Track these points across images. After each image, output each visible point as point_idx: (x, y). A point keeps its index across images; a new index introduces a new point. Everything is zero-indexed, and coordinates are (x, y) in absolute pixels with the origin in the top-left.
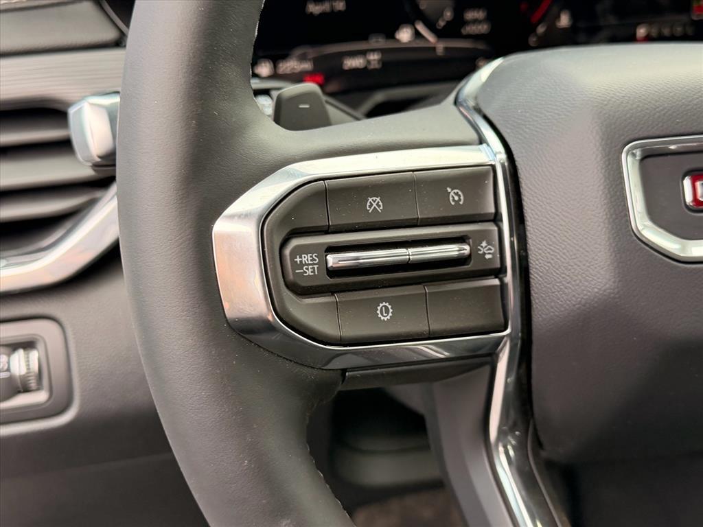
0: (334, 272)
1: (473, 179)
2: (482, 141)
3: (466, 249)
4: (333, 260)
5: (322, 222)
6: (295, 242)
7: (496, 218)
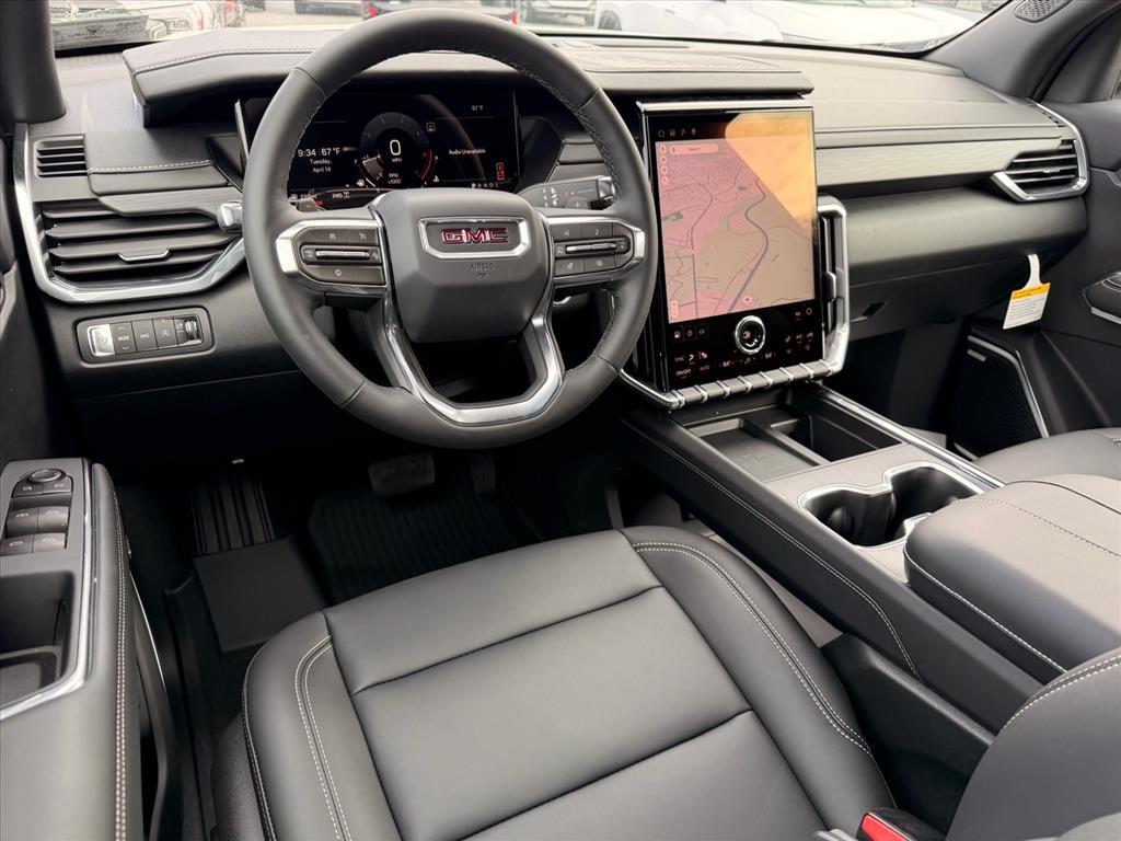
0: (319, 258)
1: (371, 232)
2: (374, 219)
3: (368, 255)
4: (318, 253)
5: (313, 241)
6: (304, 247)
7: (379, 246)
